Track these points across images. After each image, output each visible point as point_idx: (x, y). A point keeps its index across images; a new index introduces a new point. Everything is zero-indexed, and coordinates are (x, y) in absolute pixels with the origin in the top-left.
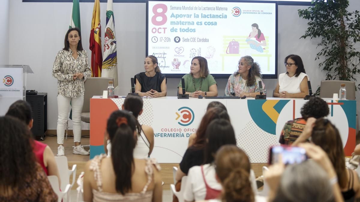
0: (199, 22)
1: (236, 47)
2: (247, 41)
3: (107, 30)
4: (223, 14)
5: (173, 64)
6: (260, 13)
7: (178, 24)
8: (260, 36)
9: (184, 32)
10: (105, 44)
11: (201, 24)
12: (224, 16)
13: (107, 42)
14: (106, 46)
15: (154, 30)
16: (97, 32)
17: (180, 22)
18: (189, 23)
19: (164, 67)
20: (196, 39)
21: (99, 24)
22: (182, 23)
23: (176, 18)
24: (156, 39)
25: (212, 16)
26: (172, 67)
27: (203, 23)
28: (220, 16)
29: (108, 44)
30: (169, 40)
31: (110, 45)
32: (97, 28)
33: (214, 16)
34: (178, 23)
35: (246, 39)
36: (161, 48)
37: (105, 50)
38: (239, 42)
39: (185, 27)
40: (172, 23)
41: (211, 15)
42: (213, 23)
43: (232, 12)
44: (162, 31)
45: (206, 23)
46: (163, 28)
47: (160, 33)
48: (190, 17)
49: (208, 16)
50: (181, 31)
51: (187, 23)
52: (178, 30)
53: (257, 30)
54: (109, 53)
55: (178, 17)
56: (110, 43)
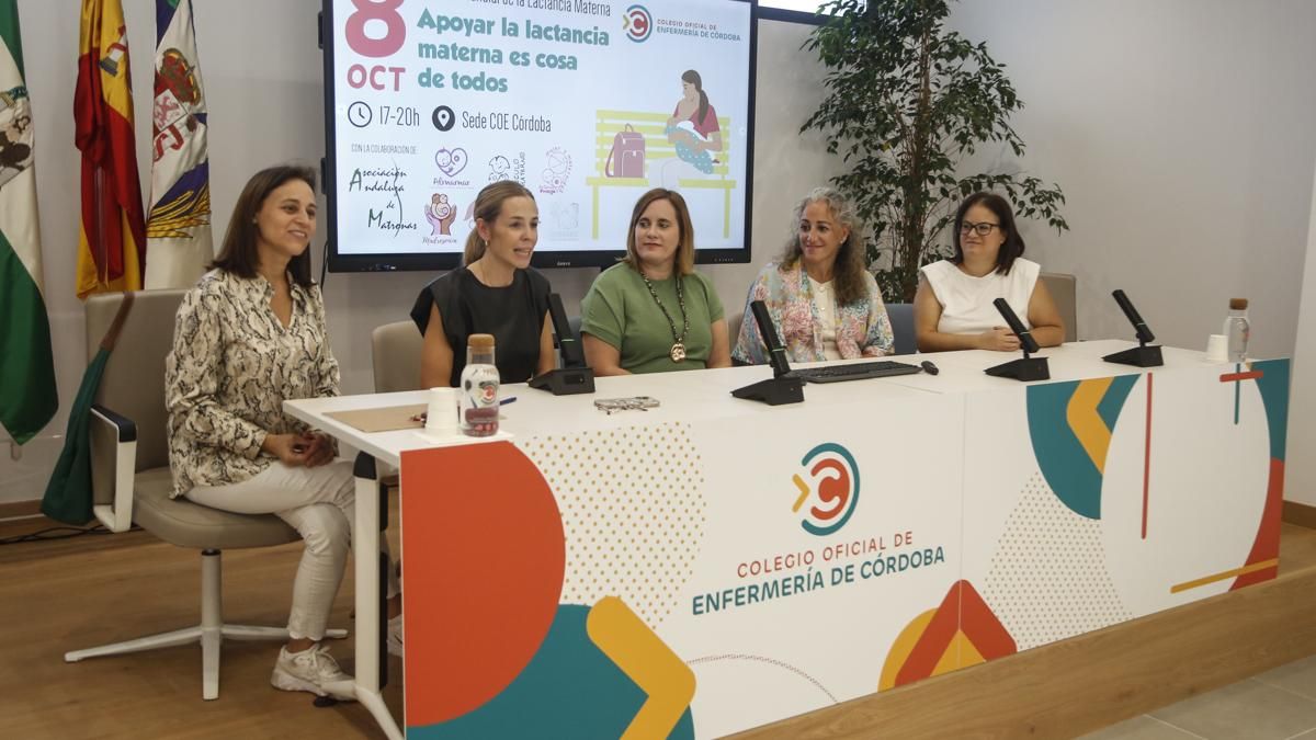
0: (518, 55)
1: (635, 153)
2: (666, 131)
3: (164, 60)
4: (596, 28)
5: (430, 215)
6: (706, 34)
7: (447, 57)
8: (705, 117)
9: (466, 87)
10: (158, 121)
11: (527, 63)
12: (599, 36)
13: (171, 118)
14: (167, 132)
15: (357, 77)
16: (116, 64)
17: (454, 47)
18: (485, 55)
19: (399, 226)
20: (509, 118)
21: (122, 30)
22: (461, 54)
23: (439, 32)
24: (365, 112)
25: (563, 35)
26: (426, 227)
27: (532, 58)
28: (589, 37)
29: (177, 125)
30: (412, 117)
31: (183, 131)
32: (116, 46)
33: (569, 35)
34: (444, 52)
35: (664, 125)
36: (384, 149)
37: (161, 153)
38: (645, 136)
39: (472, 69)
40: (424, 50)
41: (557, 29)
42: (566, 61)
43: (624, 22)
44: (385, 78)
45: (542, 60)
46: (391, 69)
47: (381, 87)
48: (489, 32)
49: (549, 33)
50: (456, 86)
51: (477, 56)
52: (448, 81)
53: (697, 95)
54: (183, 168)
55: (446, 28)
56: (184, 120)
